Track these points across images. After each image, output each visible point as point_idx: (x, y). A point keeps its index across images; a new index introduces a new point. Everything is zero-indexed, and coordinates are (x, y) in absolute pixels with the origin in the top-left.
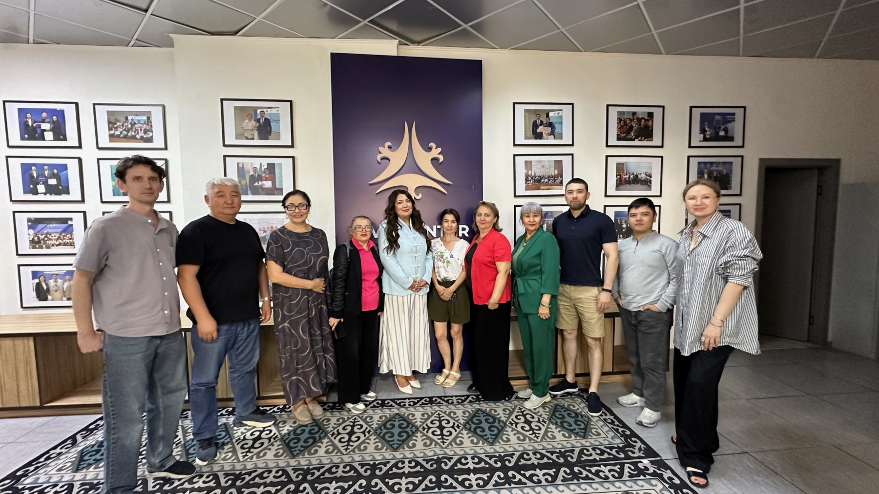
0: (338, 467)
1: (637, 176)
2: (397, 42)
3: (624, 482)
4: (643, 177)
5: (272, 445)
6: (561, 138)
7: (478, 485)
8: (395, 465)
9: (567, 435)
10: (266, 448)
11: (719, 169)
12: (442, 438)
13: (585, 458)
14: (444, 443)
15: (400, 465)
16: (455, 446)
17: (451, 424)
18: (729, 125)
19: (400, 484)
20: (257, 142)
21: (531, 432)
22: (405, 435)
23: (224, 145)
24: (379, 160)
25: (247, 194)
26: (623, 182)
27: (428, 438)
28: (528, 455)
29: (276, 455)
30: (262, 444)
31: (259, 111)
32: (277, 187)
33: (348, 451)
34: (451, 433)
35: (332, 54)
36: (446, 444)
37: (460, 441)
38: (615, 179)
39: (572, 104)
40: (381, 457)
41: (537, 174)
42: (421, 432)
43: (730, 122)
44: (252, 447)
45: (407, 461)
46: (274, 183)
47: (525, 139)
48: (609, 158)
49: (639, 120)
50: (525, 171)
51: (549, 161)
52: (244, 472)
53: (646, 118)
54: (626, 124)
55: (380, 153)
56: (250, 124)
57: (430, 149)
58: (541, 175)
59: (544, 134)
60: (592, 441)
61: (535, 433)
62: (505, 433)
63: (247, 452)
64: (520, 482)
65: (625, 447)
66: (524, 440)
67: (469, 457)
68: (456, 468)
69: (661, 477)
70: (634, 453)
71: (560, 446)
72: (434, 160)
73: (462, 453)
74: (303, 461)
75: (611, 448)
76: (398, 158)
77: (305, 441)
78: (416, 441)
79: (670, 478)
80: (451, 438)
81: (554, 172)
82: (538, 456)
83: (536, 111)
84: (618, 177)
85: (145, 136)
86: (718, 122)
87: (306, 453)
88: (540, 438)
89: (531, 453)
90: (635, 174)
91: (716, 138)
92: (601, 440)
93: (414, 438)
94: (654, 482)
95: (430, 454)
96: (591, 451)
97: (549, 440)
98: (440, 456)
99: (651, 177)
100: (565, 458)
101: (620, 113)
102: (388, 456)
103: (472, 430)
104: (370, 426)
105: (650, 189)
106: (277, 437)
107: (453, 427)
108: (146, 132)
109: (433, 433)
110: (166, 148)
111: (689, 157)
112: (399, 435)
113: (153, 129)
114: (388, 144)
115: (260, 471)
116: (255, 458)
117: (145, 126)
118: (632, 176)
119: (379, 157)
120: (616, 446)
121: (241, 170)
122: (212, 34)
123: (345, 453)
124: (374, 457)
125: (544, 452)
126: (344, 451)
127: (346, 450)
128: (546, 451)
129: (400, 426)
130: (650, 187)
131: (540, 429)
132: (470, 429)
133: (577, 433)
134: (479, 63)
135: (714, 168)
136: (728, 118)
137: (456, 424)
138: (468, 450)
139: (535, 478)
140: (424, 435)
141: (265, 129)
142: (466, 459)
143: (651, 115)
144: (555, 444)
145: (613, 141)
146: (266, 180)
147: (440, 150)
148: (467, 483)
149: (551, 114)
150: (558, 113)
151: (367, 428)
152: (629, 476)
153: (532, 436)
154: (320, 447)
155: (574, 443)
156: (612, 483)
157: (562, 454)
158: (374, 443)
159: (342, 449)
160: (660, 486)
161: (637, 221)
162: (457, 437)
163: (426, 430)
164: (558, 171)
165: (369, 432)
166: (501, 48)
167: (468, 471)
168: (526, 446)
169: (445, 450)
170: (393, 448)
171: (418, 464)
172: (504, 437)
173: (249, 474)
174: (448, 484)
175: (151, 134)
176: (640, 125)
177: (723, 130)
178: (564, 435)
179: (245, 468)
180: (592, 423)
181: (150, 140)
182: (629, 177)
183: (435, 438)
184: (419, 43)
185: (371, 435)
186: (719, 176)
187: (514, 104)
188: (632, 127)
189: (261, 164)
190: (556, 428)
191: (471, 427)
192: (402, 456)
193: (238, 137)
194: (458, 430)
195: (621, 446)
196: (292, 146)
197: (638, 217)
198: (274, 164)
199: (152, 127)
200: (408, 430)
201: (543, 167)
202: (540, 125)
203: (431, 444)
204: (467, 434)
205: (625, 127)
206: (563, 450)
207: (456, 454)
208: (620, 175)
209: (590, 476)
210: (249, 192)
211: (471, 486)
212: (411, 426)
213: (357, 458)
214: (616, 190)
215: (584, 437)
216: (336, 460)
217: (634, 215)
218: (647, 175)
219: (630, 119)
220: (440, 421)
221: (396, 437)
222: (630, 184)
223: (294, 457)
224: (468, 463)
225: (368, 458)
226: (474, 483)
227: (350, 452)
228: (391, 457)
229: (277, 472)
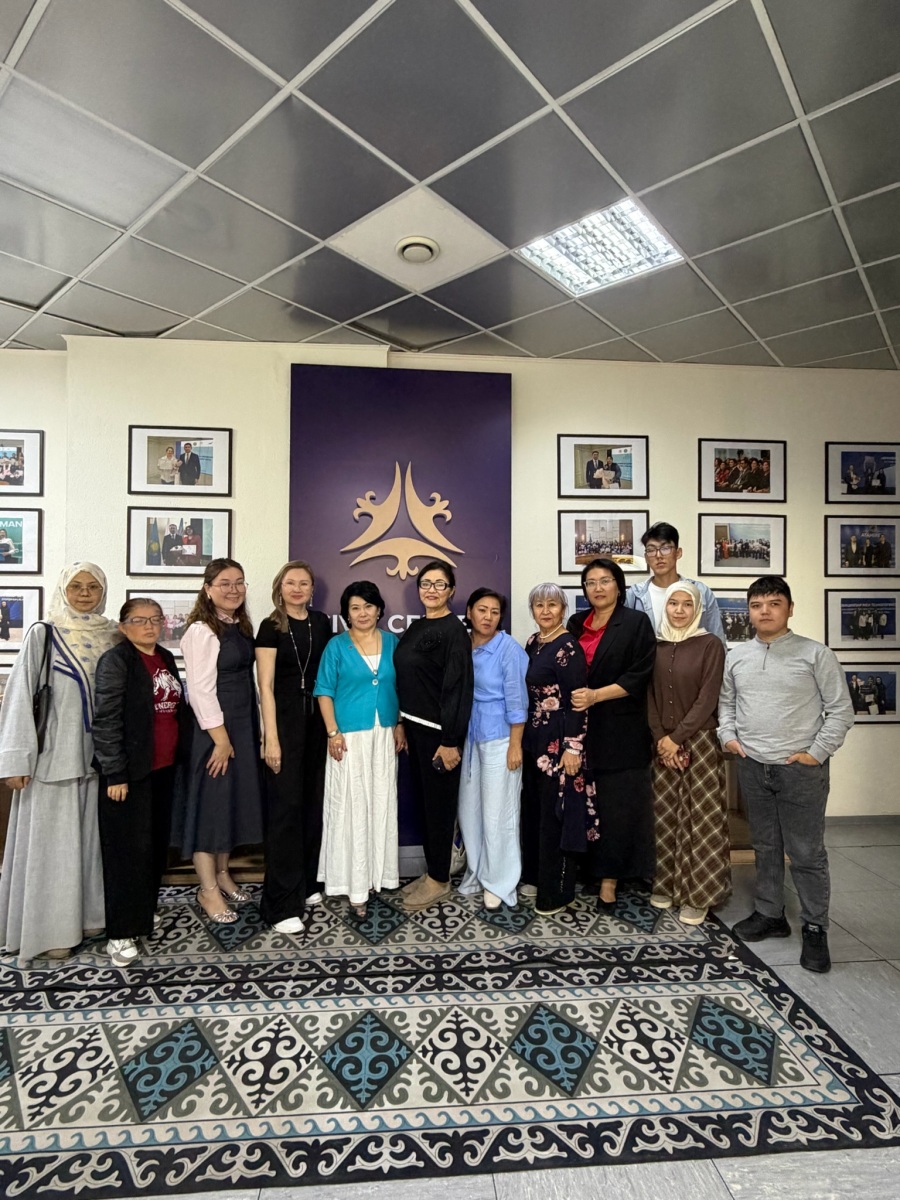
0: (291, 964)
1: (747, 544)
2: (386, 348)
3: (700, 985)
4: (756, 546)
5: (194, 936)
6: (630, 487)
7: (495, 986)
8: (375, 963)
9: (626, 929)
10: (184, 940)
11: (872, 535)
12: (444, 931)
13: (647, 957)
14: (445, 936)
15: (382, 962)
16: (462, 939)
17: (457, 912)
18: (886, 471)
19: (385, 984)
20: (178, 488)
21: (574, 924)
22: (389, 927)
23: (130, 492)
24: (357, 517)
25: (159, 564)
26: (726, 555)
27: (423, 930)
28: (566, 952)
29: (200, 949)
30: (179, 934)
31: (183, 444)
32: (204, 553)
33: (306, 945)
34: (457, 924)
35: (294, 366)
36: (448, 938)
37: (470, 933)
38: (714, 548)
39: (647, 438)
40: (355, 953)
41: (594, 540)
42: (412, 923)
43: (888, 465)
44: (164, 937)
45: (391, 958)
46: (199, 549)
47: (576, 487)
48: (703, 517)
49: (748, 462)
50: (576, 535)
51: (611, 521)
52: (155, 968)
53: (759, 458)
54: (727, 467)
55: (359, 507)
56: (169, 462)
57: (433, 501)
58: (600, 541)
59: (604, 480)
60: (662, 937)
61: (580, 925)
62: (536, 924)
63: (157, 944)
64: (554, 982)
65: (708, 945)
66: (563, 933)
67: (483, 954)
68: (463, 966)
69: (753, 980)
70: (719, 952)
71: (614, 942)
72: (438, 518)
73: (473, 948)
74: (241, 957)
75: (688, 947)
76: (384, 515)
77: (242, 931)
78: (405, 933)
79: (765, 981)
80: (456, 930)
81: (618, 537)
82: (581, 954)
83: (591, 446)
84: (718, 546)
85: (12, 476)
86: (869, 466)
87: (244, 947)
88: (585, 932)
89: (570, 950)
90: (744, 541)
91: (867, 489)
92: (676, 937)
93: (403, 930)
94: (742, 985)
95: (424, 949)
96: (658, 949)
97: (599, 935)
98: (441, 955)
99: (769, 547)
100: (619, 957)
101: (719, 451)
102: (364, 950)
103: (488, 919)
104: (336, 914)
105: (768, 566)
106: (199, 926)
107: (460, 916)
108: (14, 469)
109: (430, 925)
110: (41, 494)
111: (826, 517)
112: (380, 925)
113: (25, 465)
114: (371, 493)
115: (179, 968)
116: (169, 952)
117: (13, 461)
118: (739, 546)
119: (356, 513)
120: (695, 944)
121: (152, 529)
122: (123, 335)
123: (302, 947)
124: (343, 952)
125: (589, 949)
126: (300, 945)
127: (303, 943)
128: (594, 949)
129: (380, 914)
130: (768, 561)
131: (588, 920)
132: (484, 919)
133: (642, 927)
134: (508, 377)
135: (866, 535)
136: (884, 460)
137: (465, 912)
138: (481, 946)
139: (576, 979)
140: (417, 926)
141: (191, 469)
142: (478, 955)
143: (765, 454)
144: (607, 940)
145: (709, 491)
146: (189, 543)
147: (446, 503)
148: (479, 984)
149: (615, 452)
150: (626, 451)
151: (332, 917)
152: (709, 978)
153: (575, 930)
154: (264, 939)
155: (635, 939)
156: (684, 986)
157: (614, 952)
158: (344, 936)
159: (297, 942)
160: (750, 989)
161: (763, 614)
162: (465, 928)
163: (420, 920)
164: (625, 537)
165: (335, 921)
166: (539, 356)
167: (482, 970)
168: (565, 942)
169: (449, 945)
170: (372, 942)
171: (407, 961)
172: (534, 930)
173: (165, 971)
174: (453, 984)
175: (21, 473)
176: (751, 468)
177: (878, 477)
178: (622, 929)
179: (157, 964)
180: (667, 915)
181: (19, 481)
182: (735, 547)
183: (434, 931)
184: (420, 348)
185: (339, 926)
186: (874, 546)
187: (559, 436)
188: (737, 470)
189: (182, 520)
190: (612, 920)
191: (486, 917)
192: (384, 952)
193: (150, 481)
194: (467, 920)
195: (703, 944)
196: (229, 494)
197: (764, 609)
198: (201, 520)
199: (23, 462)
200: (394, 919)
201: (603, 529)
202: (599, 468)
203: (427, 939)
204: (481, 925)
205: (727, 471)
206: (617, 948)
207: (463, 949)
208: (719, 543)
209: (654, 976)
210: (162, 561)
211: (485, 987)
212: (397, 914)
213: (319, 954)
214: (716, 565)
215: (651, 932)
216: (288, 956)
217: (757, 606)
218: (762, 544)
219: (734, 460)
220: (441, 908)
221: (375, 929)
222: (737, 557)
223: (227, 951)
224: (480, 961)
225: (334, 954)
226: (489, 983)
227: (308, 946)
228: (369, 952)
229: (204, 969)
